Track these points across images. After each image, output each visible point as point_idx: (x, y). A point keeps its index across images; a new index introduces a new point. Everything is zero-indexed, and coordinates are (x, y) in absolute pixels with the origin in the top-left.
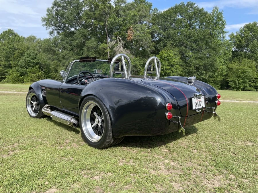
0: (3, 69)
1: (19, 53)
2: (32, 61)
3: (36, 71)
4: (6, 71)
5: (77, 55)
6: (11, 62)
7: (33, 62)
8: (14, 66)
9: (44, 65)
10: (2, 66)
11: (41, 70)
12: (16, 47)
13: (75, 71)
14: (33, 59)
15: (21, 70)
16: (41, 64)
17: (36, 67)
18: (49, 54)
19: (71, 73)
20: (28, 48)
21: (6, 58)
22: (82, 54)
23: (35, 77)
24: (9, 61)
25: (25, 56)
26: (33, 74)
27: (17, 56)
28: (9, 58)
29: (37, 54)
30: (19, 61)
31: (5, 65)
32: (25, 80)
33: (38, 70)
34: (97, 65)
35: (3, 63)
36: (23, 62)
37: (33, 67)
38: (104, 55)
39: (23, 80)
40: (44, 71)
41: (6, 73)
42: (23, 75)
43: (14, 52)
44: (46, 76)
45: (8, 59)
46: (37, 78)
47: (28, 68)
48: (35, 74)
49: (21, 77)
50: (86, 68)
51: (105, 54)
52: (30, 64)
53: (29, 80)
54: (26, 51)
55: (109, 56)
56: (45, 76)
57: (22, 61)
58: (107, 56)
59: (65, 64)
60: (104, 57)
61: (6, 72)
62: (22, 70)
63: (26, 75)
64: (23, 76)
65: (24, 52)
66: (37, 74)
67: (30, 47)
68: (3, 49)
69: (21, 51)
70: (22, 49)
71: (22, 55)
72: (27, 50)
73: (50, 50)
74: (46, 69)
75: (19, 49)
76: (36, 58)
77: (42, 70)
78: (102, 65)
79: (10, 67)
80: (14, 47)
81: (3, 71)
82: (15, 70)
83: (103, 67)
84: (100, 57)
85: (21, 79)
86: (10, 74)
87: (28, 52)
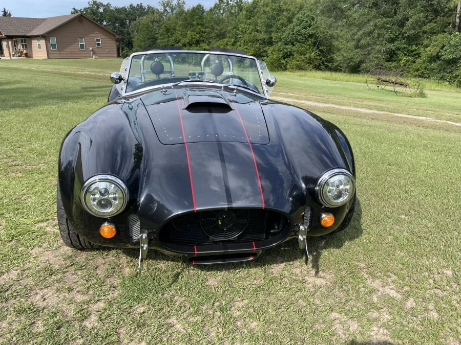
0: (261, 46)
1: (286, 17)
2: (303, 31)
3: (307, 50)
4: (265, 49)
5: (384, 17)
6: (273, 34)
7: (305, 34)
8: (276, 41)
9: (321, 39)
10: (260, 42)
11: (315, 48)
12: (284, 7)
13: (372, 49)
14: (306, 28)
15: (284, 48)
16: (318, 37)
17: (308, 43)
18: (330, 17)
19: (364, 55)
20: (301, 8)
21: (266, 28)
22: (395, 13)
23: (303, 60)
24: (270, 33)
25: (294, 24)
26: (301, 54)
27: (282, 24)
28: (271, 26)
29: (313, 19)
30: (284, 32)
31: (264, 39)
32: (288, 67)
33: (311, 47)
34: (425, 36)
35: (262, 36)
36: (289, 34)
37: (303, 43)
38: (446, 15)
39: (285, 66)
40: (320, 51)
41: (264, 54)
42: (287, 57)
43: (279, 16)
44: (323, 59)
45: (270, 30)
46: (307, 63)
47: (295, 45)
48: (305, 55)
49: (283, 61)
50: (396, 43)
51: (450, 12)
52: (299, 37)
53: (294, 67)
54: (297, 13)
55: (458, 15)
56: (321, 59)
57: (287, 32)
58: (454, 15)
59: (356, 37)
60: (445, 18)
61: (265, 51)
62: (287, 49)
63: (291, 57)
64: (286, 59)
65: (294, 15)
66: (308, 56)
67: (304, 5)
68: (264, 11)
69: (289, 13)
70: (292, 9)
71: (290, 20)
72: (299, 11)
73: (334, 9)
74: (325, 46)
75: (287, 10)
76: (310, 26)
77: (318, 48)
78: (434, 37)
79: (270, 43)
80: (280, 7)
81: (260, 49)
82: (277, 49)
83: (437, 41)
84: (434, 19)
85: (283, 63)
86: (269, 55)
87: (299, 15)
